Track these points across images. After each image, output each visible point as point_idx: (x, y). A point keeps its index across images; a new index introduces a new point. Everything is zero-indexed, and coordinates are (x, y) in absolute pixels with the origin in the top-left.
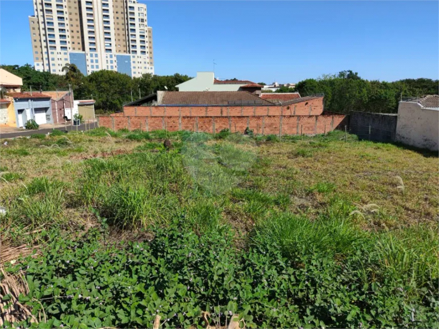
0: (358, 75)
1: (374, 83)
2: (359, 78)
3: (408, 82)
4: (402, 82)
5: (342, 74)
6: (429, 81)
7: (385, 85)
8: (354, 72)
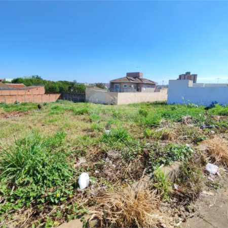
0: (41, 78)
1: (49, 81)
2: (42, 79)
3: (61, 82)
4: (59, 82)
5: (33, 77)
6: (67, 82)
7: (53, 83)
8: (39, 76)
